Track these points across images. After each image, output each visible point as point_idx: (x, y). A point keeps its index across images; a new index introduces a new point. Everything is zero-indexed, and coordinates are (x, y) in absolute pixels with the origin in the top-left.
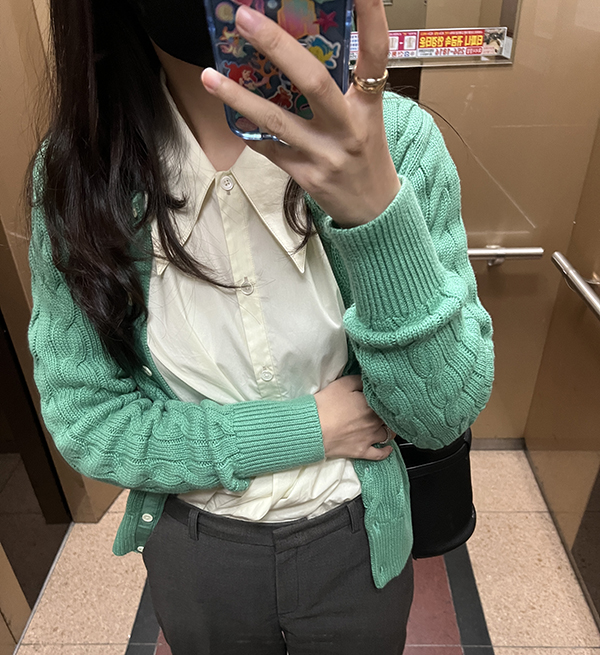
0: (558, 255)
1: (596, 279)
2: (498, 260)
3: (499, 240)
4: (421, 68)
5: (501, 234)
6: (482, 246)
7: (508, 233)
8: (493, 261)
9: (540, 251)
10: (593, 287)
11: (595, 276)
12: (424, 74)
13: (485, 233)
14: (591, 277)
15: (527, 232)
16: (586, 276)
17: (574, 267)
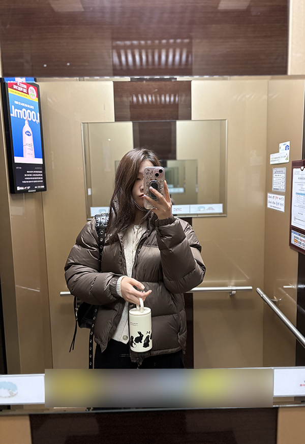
0: (258, 289)
1: (276, 299)
2: (233, 292)
3: (233, 284)
4: (191, 218)
5: (233, 282)
6: (227, 286)
7: (236, 281)
8: (231, 292)
9: (251, 288)
10: (274, 303)
11: (275, 298)
12: (193, 220)
13: (227, 281)
14: (274, 298)
15: (245, 281)
16: (271, 298)
17: (265, 293)
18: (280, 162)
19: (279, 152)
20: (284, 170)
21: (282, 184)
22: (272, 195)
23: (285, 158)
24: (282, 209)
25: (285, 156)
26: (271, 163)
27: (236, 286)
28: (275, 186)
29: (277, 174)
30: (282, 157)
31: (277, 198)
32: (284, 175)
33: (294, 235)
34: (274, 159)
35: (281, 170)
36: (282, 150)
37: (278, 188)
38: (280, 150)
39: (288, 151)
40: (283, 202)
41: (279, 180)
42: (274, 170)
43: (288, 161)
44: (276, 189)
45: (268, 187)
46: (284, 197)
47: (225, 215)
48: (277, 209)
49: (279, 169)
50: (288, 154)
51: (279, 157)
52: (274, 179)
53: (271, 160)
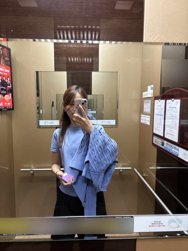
18: (148, 97)
19: (147, 91)
20: (150, 101)
21: (149, 109)
22: (143, 116)
23: (151, 94)
24: (149, 123)
25: (151, 93)
26: (143, 97)
27: (123, 167)
28: (145, 110)
29: (146, 104)
30: (149, 94)
31: (146, 117)
32: (150, 104)
33: (155, 138)
34: (145, 95)
35: (148, 101)
36: (149, 90)
37: (146, 111)
38: (148, 90)
39: (152, 91)
40: (149, 119)
41: (147, 107)
42: (145, 102)
43: (152, 96)
44: (146, 112)
45: (141, 111)
46: (149, 116)
47: (117, 126)
48: (146, 123)
49: (147, 101)
50: (152, 92)
51: (147, 94)
52: (145, 106)
53: (143, 96)
